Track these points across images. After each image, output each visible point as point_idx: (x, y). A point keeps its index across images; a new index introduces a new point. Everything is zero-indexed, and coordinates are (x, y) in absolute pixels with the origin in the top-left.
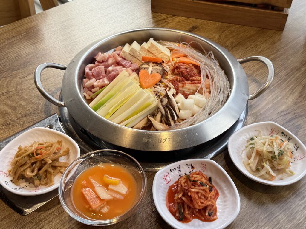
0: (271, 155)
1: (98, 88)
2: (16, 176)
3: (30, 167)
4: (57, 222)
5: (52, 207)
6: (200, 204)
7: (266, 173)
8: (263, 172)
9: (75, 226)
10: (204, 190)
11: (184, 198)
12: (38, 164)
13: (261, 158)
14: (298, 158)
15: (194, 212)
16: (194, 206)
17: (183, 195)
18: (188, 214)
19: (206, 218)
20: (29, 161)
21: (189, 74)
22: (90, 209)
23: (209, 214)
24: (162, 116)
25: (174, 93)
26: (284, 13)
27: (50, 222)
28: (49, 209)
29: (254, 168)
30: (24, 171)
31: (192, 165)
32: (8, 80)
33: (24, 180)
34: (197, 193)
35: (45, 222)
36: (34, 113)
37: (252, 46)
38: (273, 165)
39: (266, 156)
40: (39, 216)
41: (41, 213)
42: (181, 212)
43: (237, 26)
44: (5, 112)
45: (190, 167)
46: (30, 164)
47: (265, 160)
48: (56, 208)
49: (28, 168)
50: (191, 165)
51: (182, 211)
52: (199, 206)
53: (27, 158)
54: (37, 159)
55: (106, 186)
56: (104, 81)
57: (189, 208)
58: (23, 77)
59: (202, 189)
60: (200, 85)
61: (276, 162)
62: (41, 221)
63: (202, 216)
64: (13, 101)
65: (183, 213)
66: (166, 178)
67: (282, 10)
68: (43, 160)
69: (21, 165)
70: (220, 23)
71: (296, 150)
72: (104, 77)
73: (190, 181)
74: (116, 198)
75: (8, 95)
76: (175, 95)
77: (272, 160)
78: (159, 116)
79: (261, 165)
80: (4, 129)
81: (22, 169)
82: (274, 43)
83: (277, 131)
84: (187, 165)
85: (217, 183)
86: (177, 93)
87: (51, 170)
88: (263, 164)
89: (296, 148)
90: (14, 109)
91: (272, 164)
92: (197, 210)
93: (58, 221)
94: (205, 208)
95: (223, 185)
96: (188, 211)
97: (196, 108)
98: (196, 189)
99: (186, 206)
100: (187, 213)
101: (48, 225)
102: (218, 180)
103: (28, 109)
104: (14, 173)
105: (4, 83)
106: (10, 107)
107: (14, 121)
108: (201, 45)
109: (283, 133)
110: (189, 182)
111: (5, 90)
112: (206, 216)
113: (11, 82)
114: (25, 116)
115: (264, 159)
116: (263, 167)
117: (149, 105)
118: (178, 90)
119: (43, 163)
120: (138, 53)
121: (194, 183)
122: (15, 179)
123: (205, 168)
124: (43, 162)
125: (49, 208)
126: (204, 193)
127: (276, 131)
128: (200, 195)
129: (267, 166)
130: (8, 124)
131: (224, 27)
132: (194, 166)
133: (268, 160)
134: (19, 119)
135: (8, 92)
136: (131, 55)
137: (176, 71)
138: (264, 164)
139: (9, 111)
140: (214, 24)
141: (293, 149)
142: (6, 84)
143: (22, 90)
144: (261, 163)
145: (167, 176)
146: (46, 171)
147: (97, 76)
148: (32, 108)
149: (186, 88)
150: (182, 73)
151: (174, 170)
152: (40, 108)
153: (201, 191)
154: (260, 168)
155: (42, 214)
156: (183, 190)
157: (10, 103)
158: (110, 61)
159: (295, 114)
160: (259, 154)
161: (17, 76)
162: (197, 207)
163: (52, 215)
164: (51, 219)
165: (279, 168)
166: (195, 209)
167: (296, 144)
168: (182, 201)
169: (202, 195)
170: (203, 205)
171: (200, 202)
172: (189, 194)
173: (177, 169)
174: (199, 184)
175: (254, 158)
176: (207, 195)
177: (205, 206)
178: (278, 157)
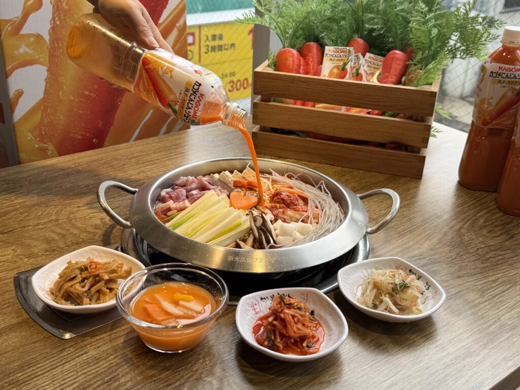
0: (391, 286)
1: (176, 211)
2: (60, 293)
3: (80, 283)
4: (107, 348)
5: (102, 334)
6: (295, 329)
7: (386, 309)
8: (382, 307)
9: (130, 353)
10: (301, 315)
11: (275, 323)
12: (91, 279)
13: (380, 291)
14: (430, 298)
15: (288, 343)
16: (287, 332)
17: (275, 319)
18: (279, 342)
19: (304, 351)
20: (79, 276)
21: (292, 202)
23: (308, 346)
24: (255, 240)
25: (272, 220)
26: (420, 155)
27: (98, 347)
28: (97, 336)
29: (371, 304)
30: (72, 286)
32: (58, 208)
33: (69, 302)
34: (293, 317)
36: (89, 242)
38: (396, 301)
39: (385, 288)
40: (83, 341)
41: (86, 338)
42: (271, 339)
43: (361, 172)
44: (50, 239)
46: (81, 279)
47: (384, 293)
48: (108, 334)
49: (77, 283)
50: (289, 295)
51: (273, 338)
52: (294, 332)
53: (78, 272)
54: (90, 273)
55: (176, 303)
56: (184, 203)
57: (283, 336)
58: (78, 207)
59: (299, 314)
60: (306, 214)
61: (398, 296)
62: (86, 346)
63: (299, 348)
64: (62, 228)
65: (273, 341)
66: (255, 307)
67: (419, 152)
68: (98, 276)
69: (68, 279)
70: (339, 168)
71: (428, 289)
72: (184, 200)
73: (285, 304)
74: (187, 314)
75: (57, 223)
76: (273, 222)
77: (394, 293)
78: (250, 240)
79: (379, 300)
80: (47, 255)
81: (70, 284)
82: (409, 190)
83: (404, 269)
85: (321, 317)
86: (276, 220)
87: (105, 289)
88: (381, 298)
89: (427, 287)
90: (64, 236)
91: (393, 298)
92: (292, 341)
93: (109, 347)
94: (303, 338)
95: (329, 318)
96: (281, 340)
97: (298, 235)
98: (291, 311)
99: (277, 333)
100: (278, 340)
101: (95, 350)
103: (81, 237)
104: (57, 289)
105: (53, 211)
106: (59, 234)
107: (62, 248)
108: (311, 178)
109: (410, 271)
110: (283, 304)
111: (53, 218)
112: (303, 347)
113: (62, 211)
114: (77, 244)
115: (383, 291)
116: (381, 301)
117: (239, 225)
118: (277, 216)
120: (230, 180)
121: (290, 306)
122: (58, 298)
124: (97, 279)
125: (98, 334)
126: (301, 319)
128: (296, 319)
129: (387, 299)
130: (54, 250)
131: (345, 172)
133: (389, 293)
134: (68, 246)
135: (57, 220)
136: (221, 181)
137: (275, 198)
138: (383, 297)
139: (56, 238)
140: (331, 168)
141: (424, 289)
142: (55, 211)
143: (75, 219)
144: (379, 298)
145: (256, 304)
146: (99, 291)
147: (177, 199)
148: (86, 236)
149: (287, 215)
150: (283, 200)
151: (265, 299)
152: (97, 237)
153: (297, 315)
154: (378, 303)
155: (88, 339)
156: (275, 312)
157: (58, 230)
158: (194, 186)
159: (430, 259)
160: (376, 286)
161: (70, 205)
162: (292, 334)
163: (101, 341)
164: (100, 344)
165: (404, 303)
166: (290, 337)
167: (427, 283)
168: (272, 328)
169: (299, 320)
170: (300, 332)
171: (296, 327)
172: (282, 315)
173: (270, 298)
174: (296, 307)
175: (371, 291)
176: (306, 323)
177: (303, 335)
178: (400, 287)
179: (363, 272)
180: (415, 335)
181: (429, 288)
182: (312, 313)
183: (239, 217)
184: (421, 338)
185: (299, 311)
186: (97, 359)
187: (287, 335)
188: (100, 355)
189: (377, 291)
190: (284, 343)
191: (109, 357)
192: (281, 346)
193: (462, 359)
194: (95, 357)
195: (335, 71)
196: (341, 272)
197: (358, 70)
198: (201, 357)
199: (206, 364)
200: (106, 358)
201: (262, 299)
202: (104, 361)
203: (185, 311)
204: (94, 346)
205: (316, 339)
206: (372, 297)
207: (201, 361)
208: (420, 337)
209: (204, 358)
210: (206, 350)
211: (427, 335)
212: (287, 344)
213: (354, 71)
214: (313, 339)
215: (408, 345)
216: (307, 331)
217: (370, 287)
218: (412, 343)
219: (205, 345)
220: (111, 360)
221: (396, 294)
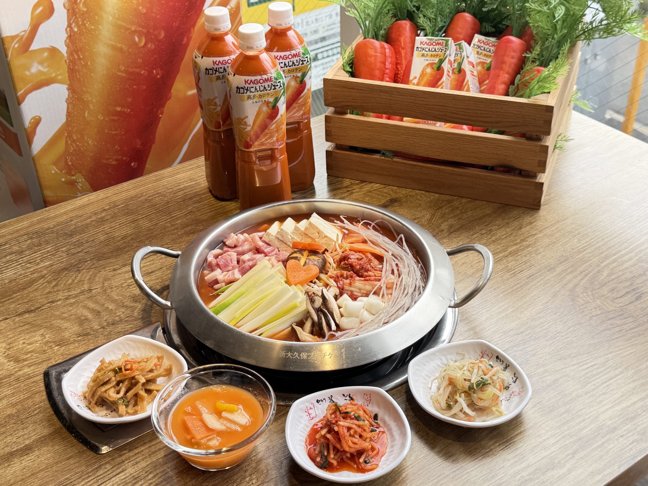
0: (467, 384)
1: (223, 284)
2: (93, 399)
3: (114, 387)
4: (146, 464)
5: (141, 446)
6: (350, 444)
7: (461, 411)
8: (455, 410)
9: (171, 471)
10: (359, 426)
11: (329, 436)
12: (126, 383)
13: (455, 389)
14: (515, 394)
15: (344, 457)
16: (342, 447)
17: (328, 432)
18: (333, 458)
19: (361, 467)
20: (113, 379)
21: (362, 268)
22: (193, 440)
23: (365, 462)
24: (313, 324)
25: (337, 294)
26: (537, 181)
27: (136, 463)
28: (136, 448)
29: (444, 405)
30: (105, 391)
31: (351, 396)
32: (91, 273)
33: (104, 407)
34: (349, 429)
35: (130, 463)
36: (126, 321)
37: (483, 232)
38: (473, 401)
39: (461, 386)
40: (120, 456)
41: (124, 452)
42: (324, 455)
43: (464, 200)
44: (83, 318)
45: (348, 398)
46: (115, 383)
47: (460, 391)
48: (147, 446)
49: (111, 388)
50: (349, 395)
51: (326, 453)
52: (350, 447)
53: (111, 374)
54: (125, 375)
55: (218, 413)
56: (233, 274)
57: (337, 450)
58: (115, 270)
59: (356, 425)
60: (378, 284)
61: (475, 395)
62: (123, 461)
63: (355, 463)
64: (97, 302)
65: (326, 457)
66: (310, 411)
67: (535, 176)
68: (133, 378)
69: (102, 383)
70: (437, 195)
71: (515, 382)
72: (234, 268)
73: (340, 413)
74: (230, 428)
75: (90, 295)
76: (338, 296)
77: (470, 392)
78: (308, 325)
79: (454, 399)
80: (80, 341)
81: (103, 389)
82: (521, 228)
83: (490, 355)
84: (344, 395)
85: (385, 423)
86: (341, 294)
87: (142, 393)
89: (515, 379)
90: (98, 313)
91: (470, 398)
92: (348, 455)
93: (148, 463)
94: (360, 453)
95: (393, 424)
96: (335, 455)
97: (366, 315)
98: (347, 422)
99: (331, 448)
100: (332, 456)
101: (133, 467)
102: (387, 418)
103: (118, 314)
104: (91, 395)
105: (85, 277)
106: (92, 311)
107: (96, 331)
108: (391, 227)
109: (497, 357)
110: (338, 413)
111: (86, 287)
112: (360, 463)
113: (95, 276)
114: (113, 324)
115: (459, 389)
116: (456, 402)
117: (295, 307)
118: (343, 289)
119: (133, 383)
120: (290, 237)
121: (346, 415)
122: (91, 404)
123: (370, 400)
124: (133, 381)
125: (136, 446)
126: (359, 430)
127: (488, 355)
128: (352, 432)
129: (462, 401)
130: (87, 334)
131: (443, 201)
132: (354, 397)
133: (465, 392)
134: (103, 328)
135: (90, 290)
136: (278, 239)
137: (342, 263)
138: (457, 397)
139: (90, 316)
140: (426, 196)
141: (511, 381)
142: (87, 278)
143: (111, 288)
144: (453, 397)
145: (311, 408)
146: (136, 395)
147: (224, 267)
148: (123, 313)
149: (355, 287)
150: (351, 266)
151: (322, 401)
152: (136, 314)
153: (354, 426)
154: (452, 403)
155: (126, 453)
156: (329, 423)
157: (91, 305)
158: (246, 247)
160: (451, 382)
161: (105, 268)
162: (347, 449)
163: (140, 455)
164: (138, 460)
165: (481, 404)
166: (345, 452)
167: (515, 374)
168: (326, 441)
169: (356, 432)
170: (356, 446)
171: (351, 441)
172: (336, 429)
173: (328, 400)
174: (353, 417)
175: (445, 389)
176: (364, 434)
177: (360, 449)
178: (477, 387)
179: (441, 359)
180: (493, 442)
181: (516, 380)
182: (376, 417)
183: (295, 296)
184: (500, 445)
185: (356, 422)
186: (136, 478)
187: (342, 450)
188: (138, 474)
189: (452, 389)
190: (338, 458)
191: (148, 475)
192: (335, 463)
193: (543, 473)
194: (133, 476)
195: (429, 70)
196: (413, 364)
197: (460, 64)
198: (247, 474)
199: (252, 483)
200: (145, 477)
201: (318, 401)
202: (142, 481)
203: (229, 425)
204: (132, 462)
205: (375, 452)
206: (446, 397)
207: (247, 479)
208: (498, 444)
209: (250, 475)
210: (254, 465)
211: (507, 441)
212: (342, 459)
213: (456, 65)
214: (373, 451)
215: (483, 455)
216: (366, 445)
217: (446, 383)
218: (488, 452)
219: (253, 459)
220: (150, 479)
221: (474, 393)
